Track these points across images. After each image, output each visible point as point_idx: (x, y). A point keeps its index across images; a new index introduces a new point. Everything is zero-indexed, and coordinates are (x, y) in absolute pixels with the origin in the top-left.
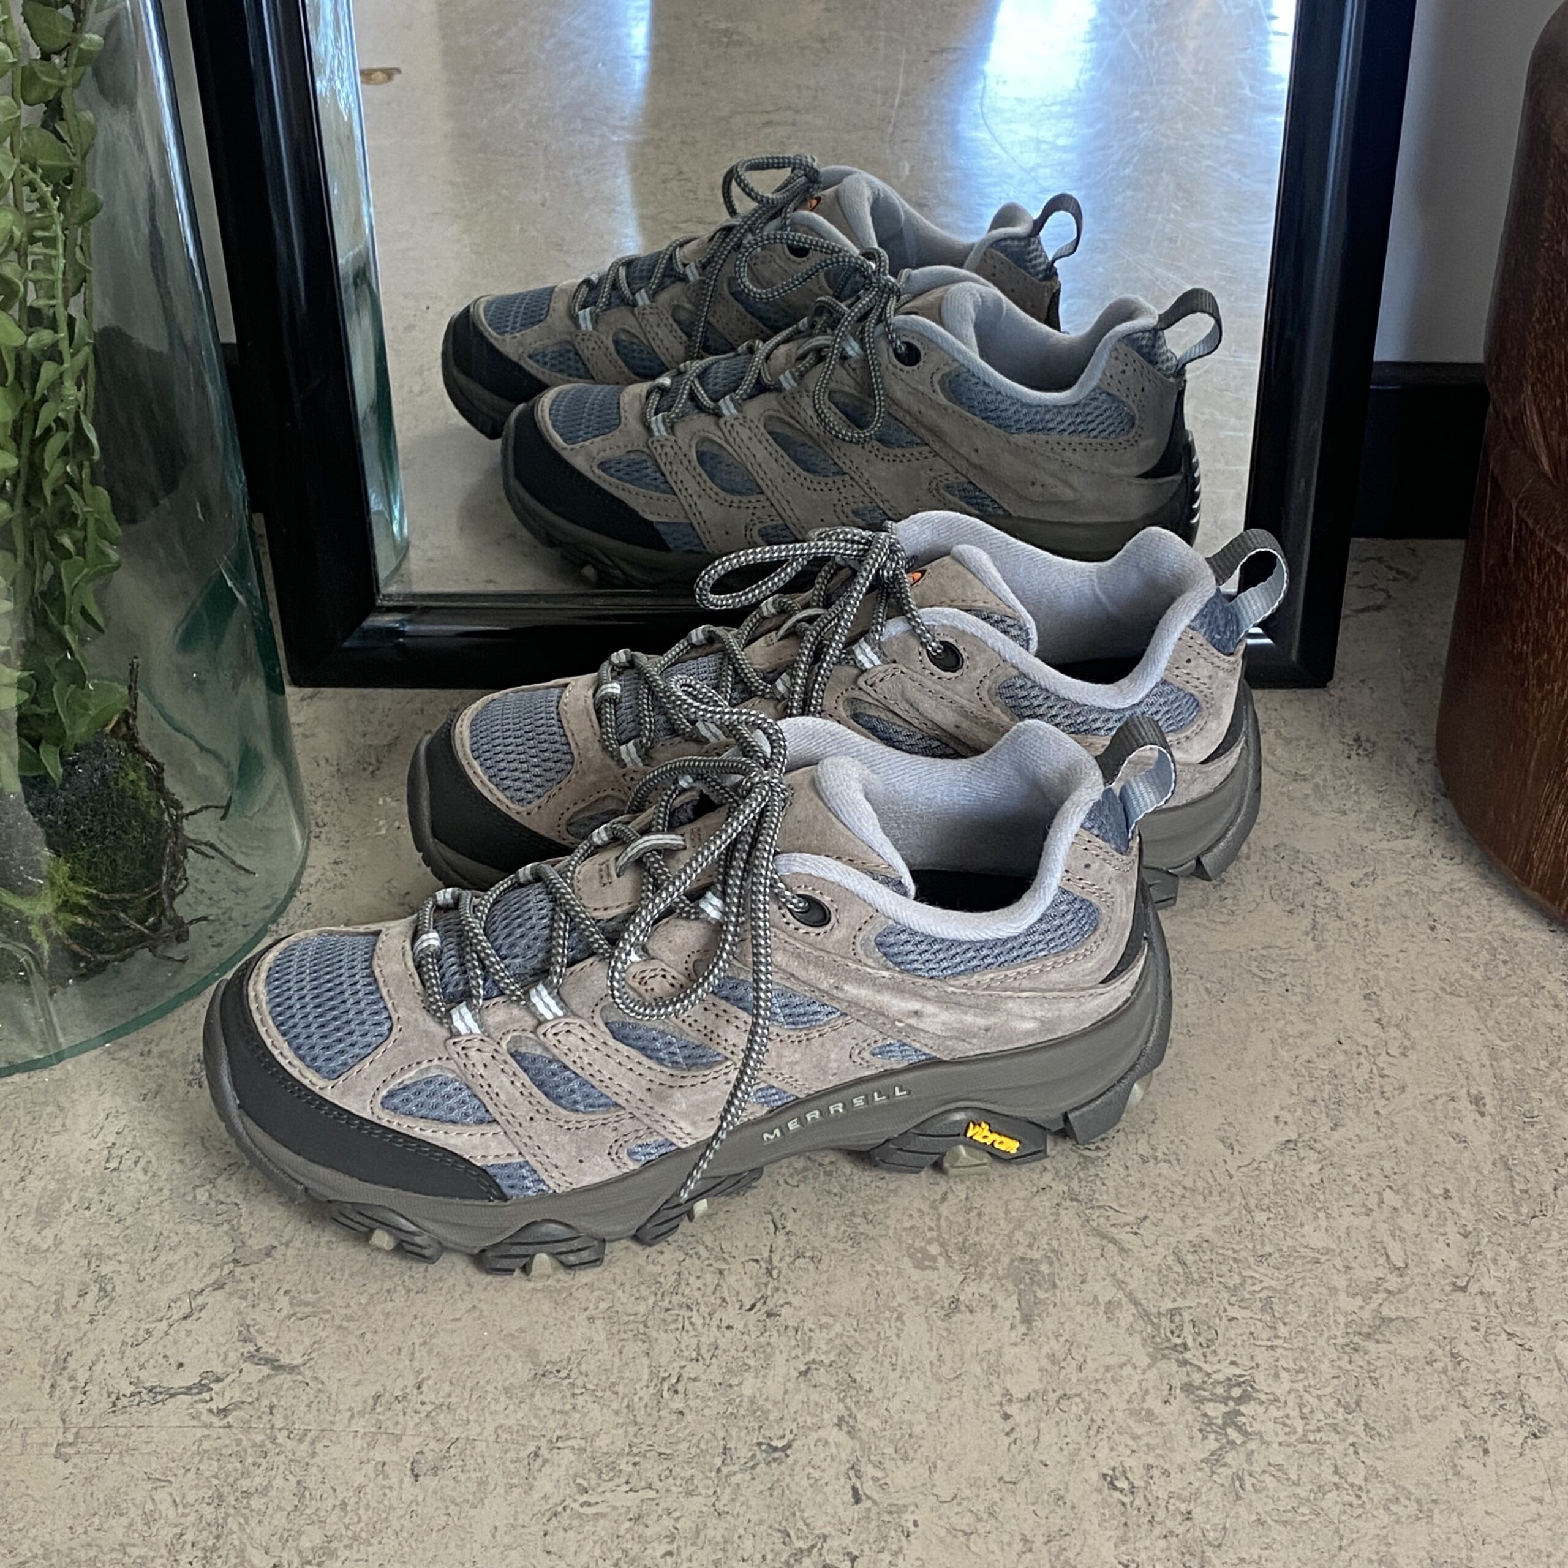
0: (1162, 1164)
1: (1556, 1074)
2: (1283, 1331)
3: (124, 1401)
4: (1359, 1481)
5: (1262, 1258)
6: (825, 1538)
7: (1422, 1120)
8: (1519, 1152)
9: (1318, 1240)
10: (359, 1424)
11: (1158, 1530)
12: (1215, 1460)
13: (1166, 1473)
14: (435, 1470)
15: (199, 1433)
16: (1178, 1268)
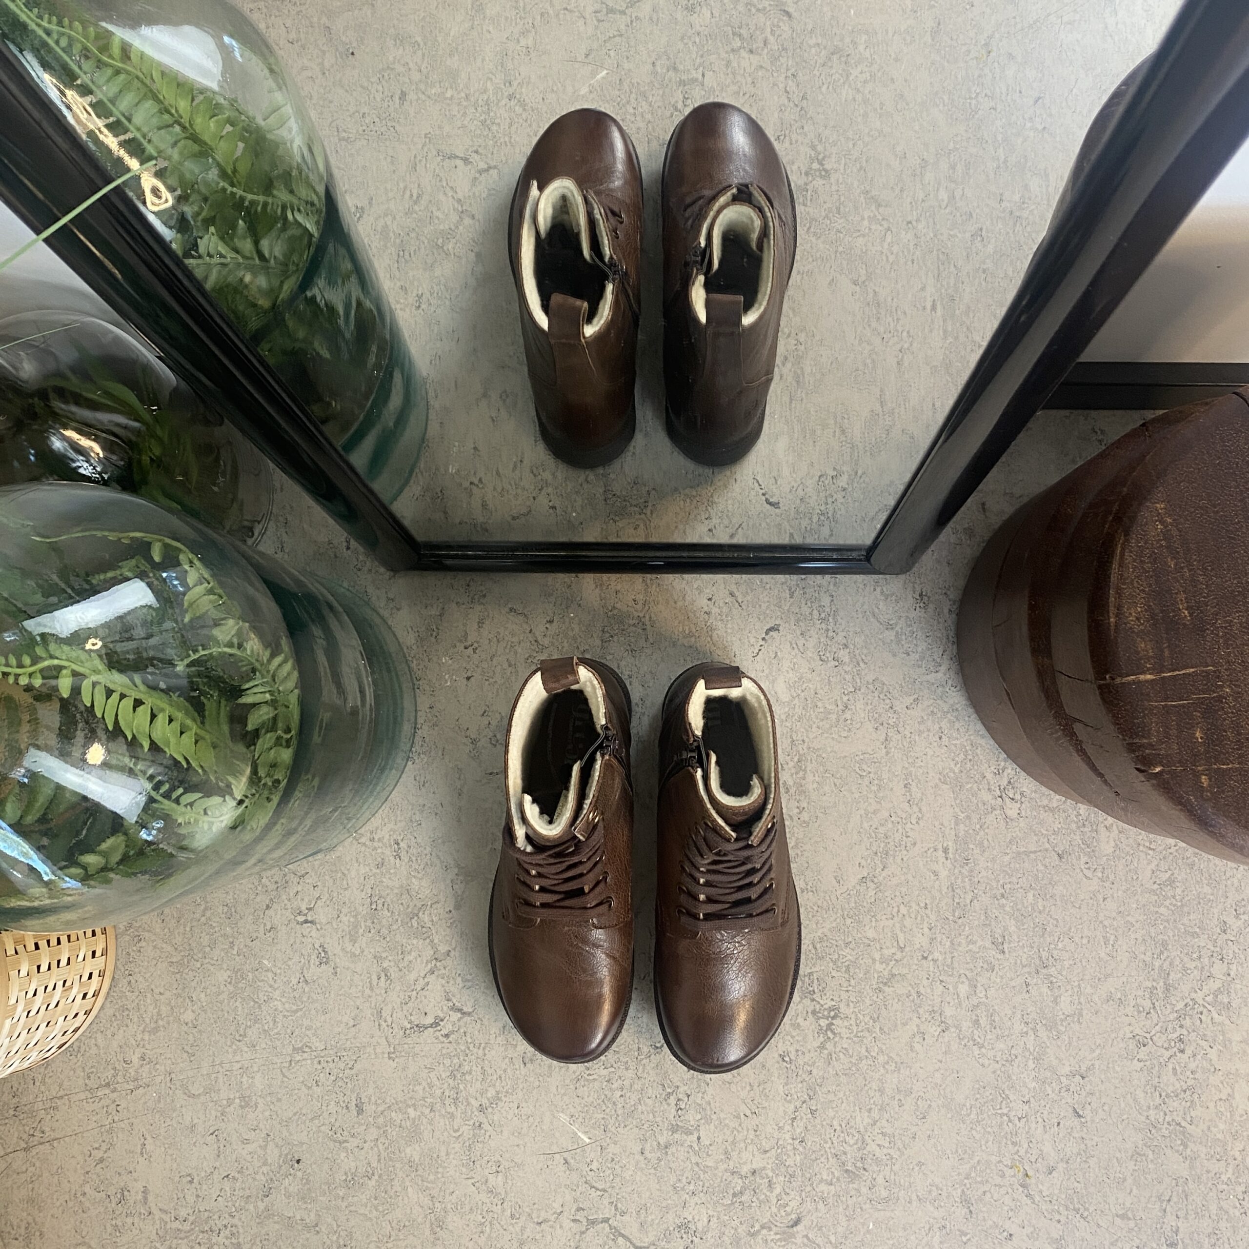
0: (810, 893)
1: (982, 833)
2: (853, 982)
3: (408, 1032)
4: (874, 1054)
5: (847, 944)
6: (678, 1087)
7: (921, 864)
8: (959, 881)
9: (871, 934)
10: (499, 1039)
11: (799, 1079)
12: (822, 1047)
13: (803, 1053)
14: (531, 1060)
15: (440, 1046)
16: (813, 951)
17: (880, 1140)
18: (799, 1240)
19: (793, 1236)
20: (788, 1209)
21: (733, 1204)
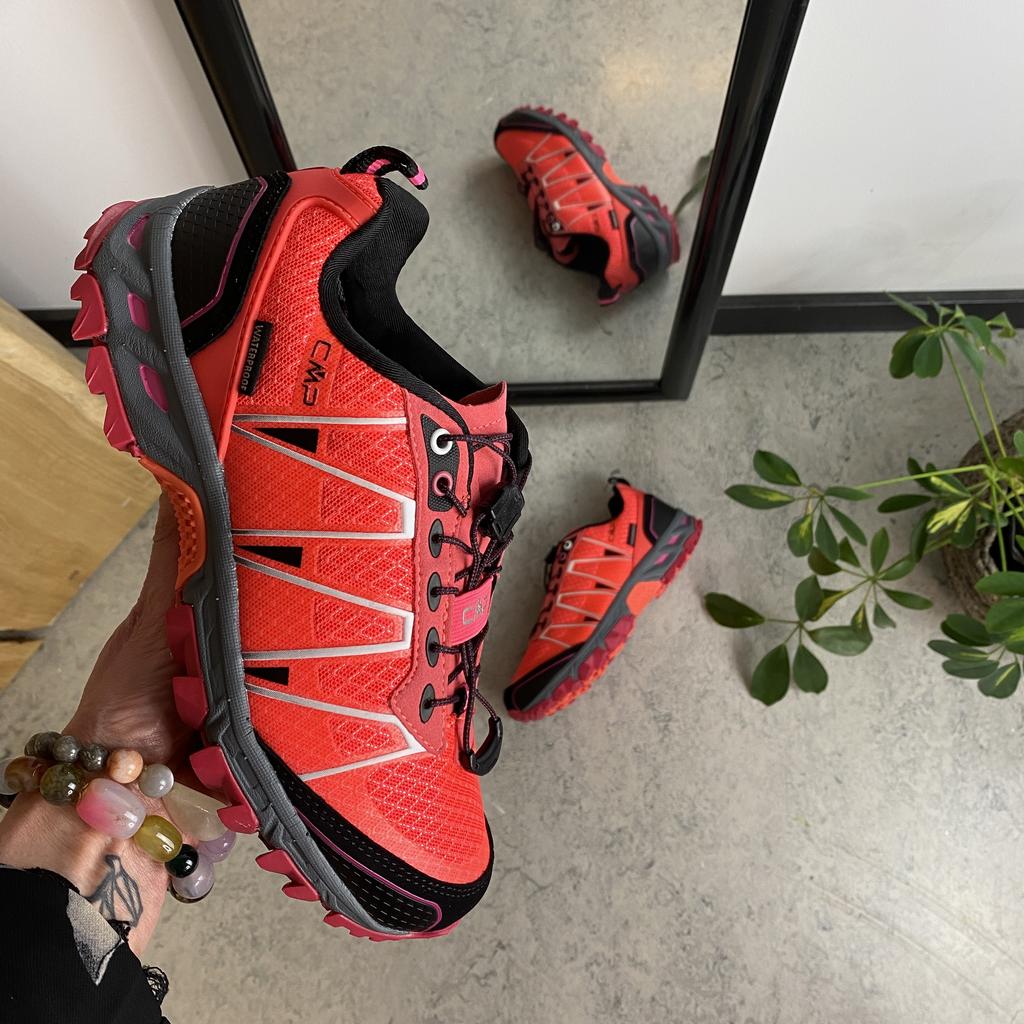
17: (705, 804)
18: (653, 877)
19: (649, 875)
20: (645, 855)
21: (606, 853)
